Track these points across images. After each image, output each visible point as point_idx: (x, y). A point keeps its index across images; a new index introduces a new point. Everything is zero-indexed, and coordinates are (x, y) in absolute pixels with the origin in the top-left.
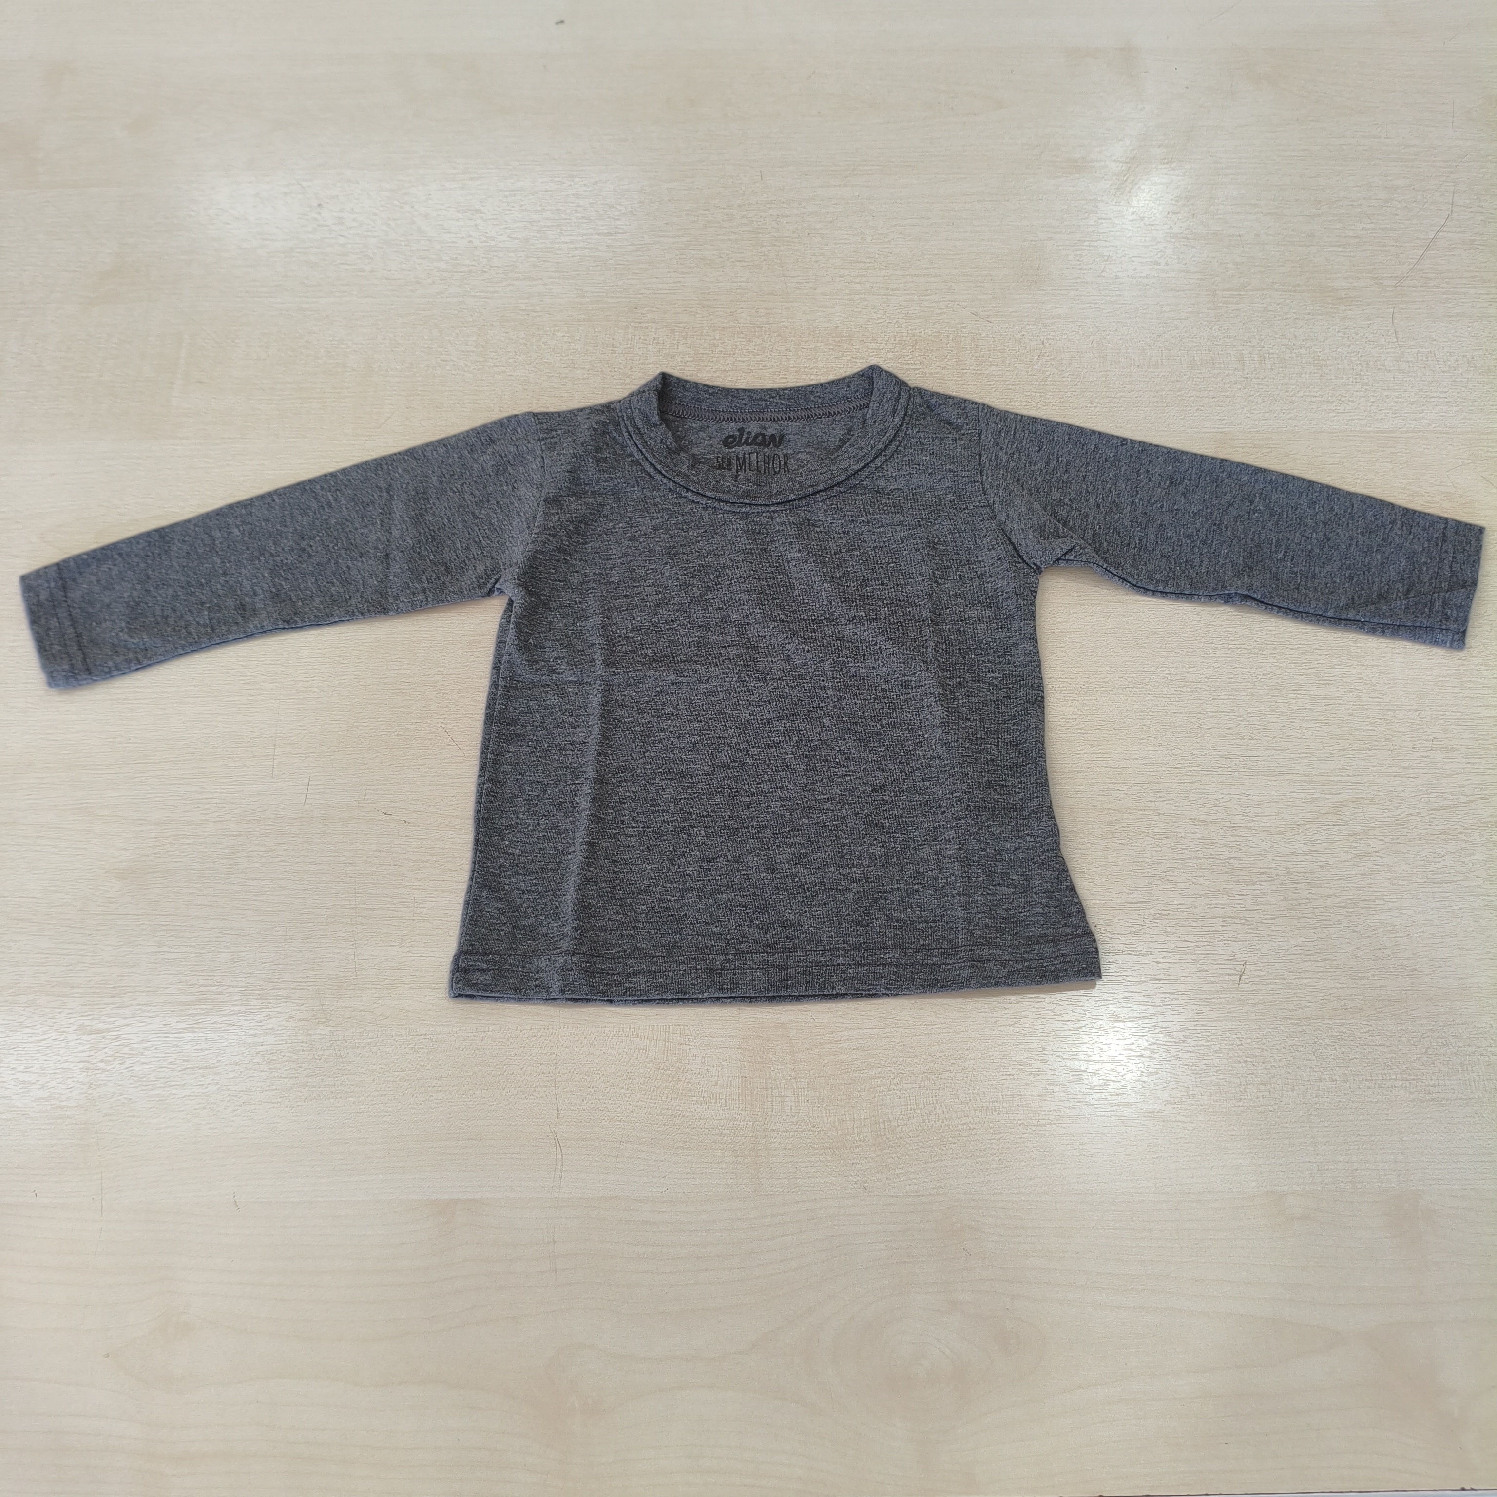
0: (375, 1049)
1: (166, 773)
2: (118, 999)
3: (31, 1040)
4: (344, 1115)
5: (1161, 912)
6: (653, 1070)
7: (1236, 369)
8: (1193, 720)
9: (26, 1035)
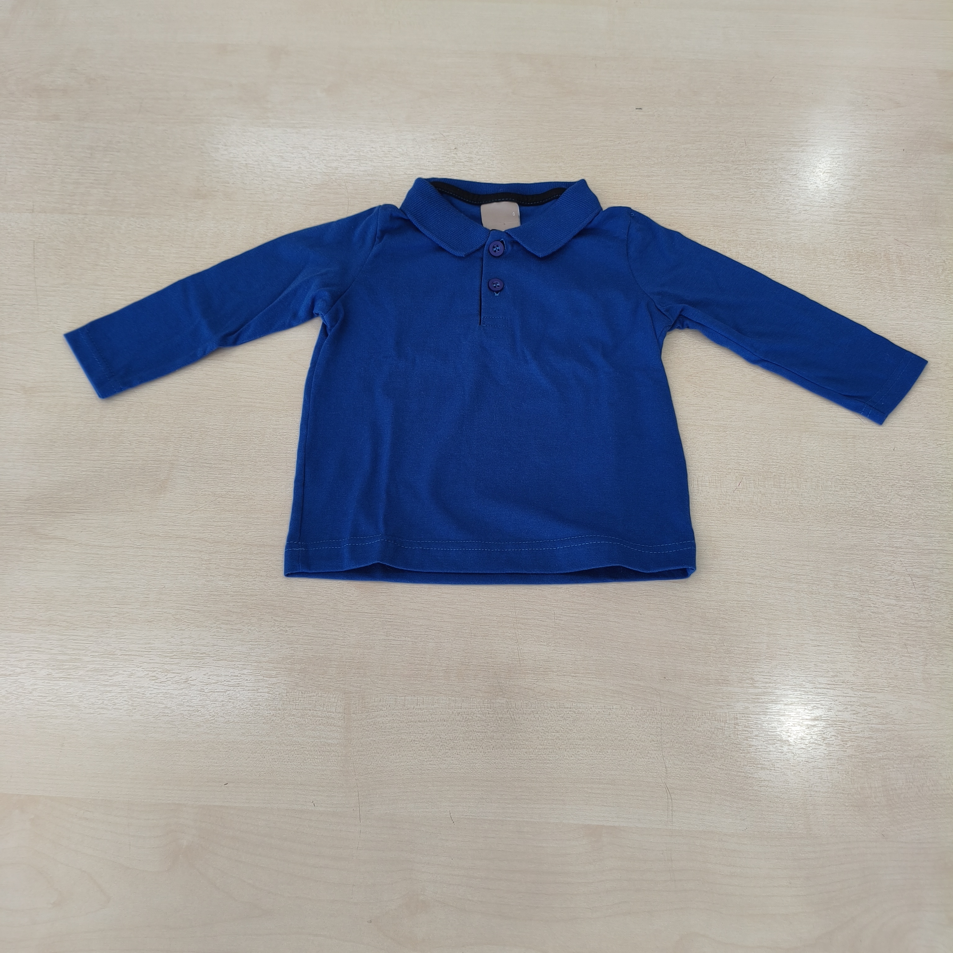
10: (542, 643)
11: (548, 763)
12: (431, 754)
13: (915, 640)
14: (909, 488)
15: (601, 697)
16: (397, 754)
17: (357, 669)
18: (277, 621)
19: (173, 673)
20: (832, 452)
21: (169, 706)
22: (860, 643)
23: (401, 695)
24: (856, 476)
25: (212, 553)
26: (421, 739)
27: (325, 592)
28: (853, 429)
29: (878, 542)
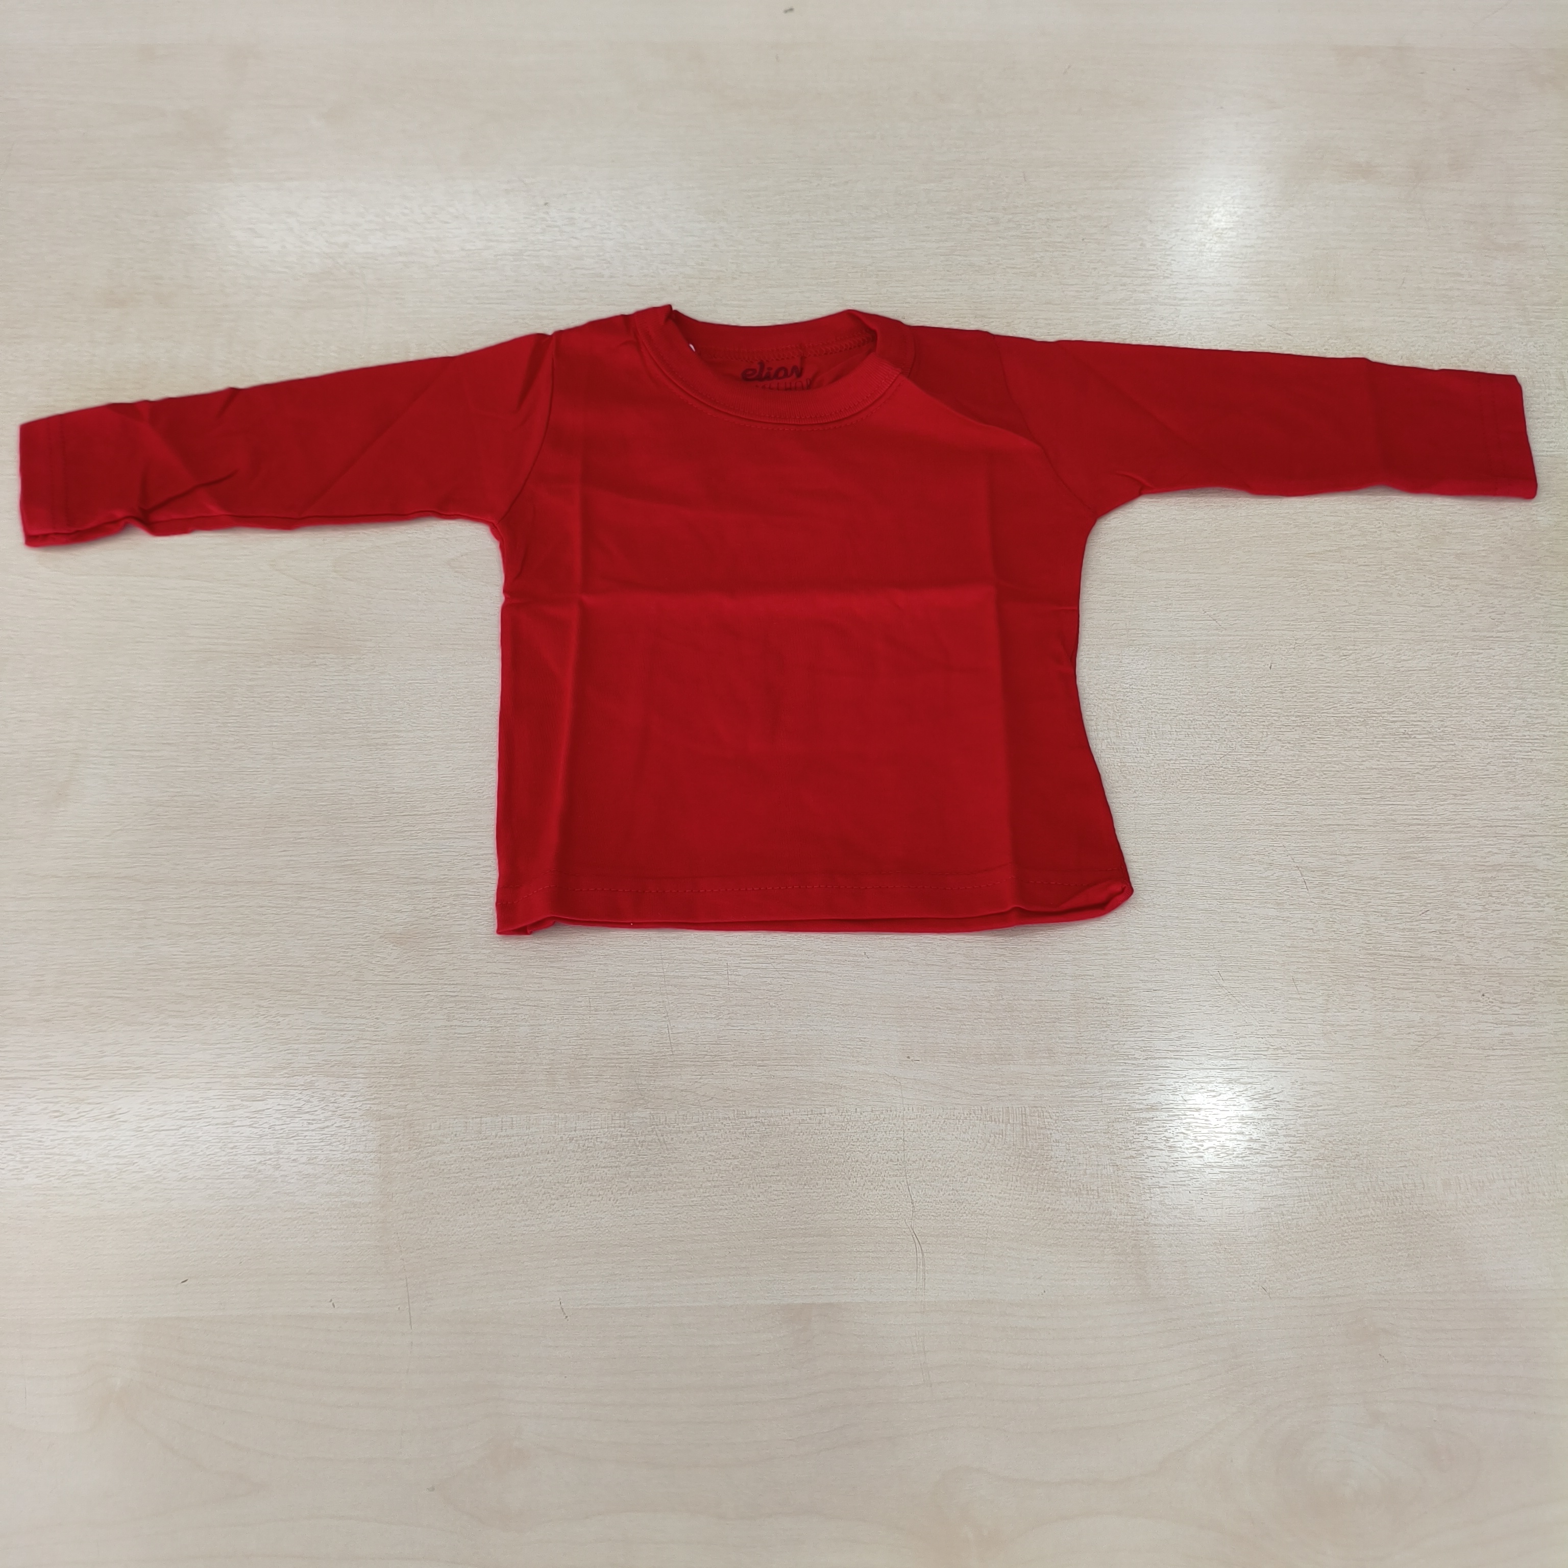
0: (702, 1134)
1: (438, 826)
2: (407, 1080)
3: (312, 1127)
4: (675, 1209)
5: (1551, 978)
6: (1013, 1158)
7: (1558, 389)
8: (1561, 767)
9: (306, 1122)
10: (707, 1015)
11: (721, 1209)
12: (527, 1209)
13: (1310, 972)
14: (1297, 728)
15: (806, 1096)
16: (470, 1213)
17: (399, 1077)
18: (263, 1007)
19: (89, 1103)
20: (1172, 676)
21: (83, 1160)
22: (1221, 982)
23: (474, 1116)
24: (1211, 713)
25: (147, 900)
26: (509, 1185)
27: (342, 954)
28: (1205, 638)
29: (1247, 817)
